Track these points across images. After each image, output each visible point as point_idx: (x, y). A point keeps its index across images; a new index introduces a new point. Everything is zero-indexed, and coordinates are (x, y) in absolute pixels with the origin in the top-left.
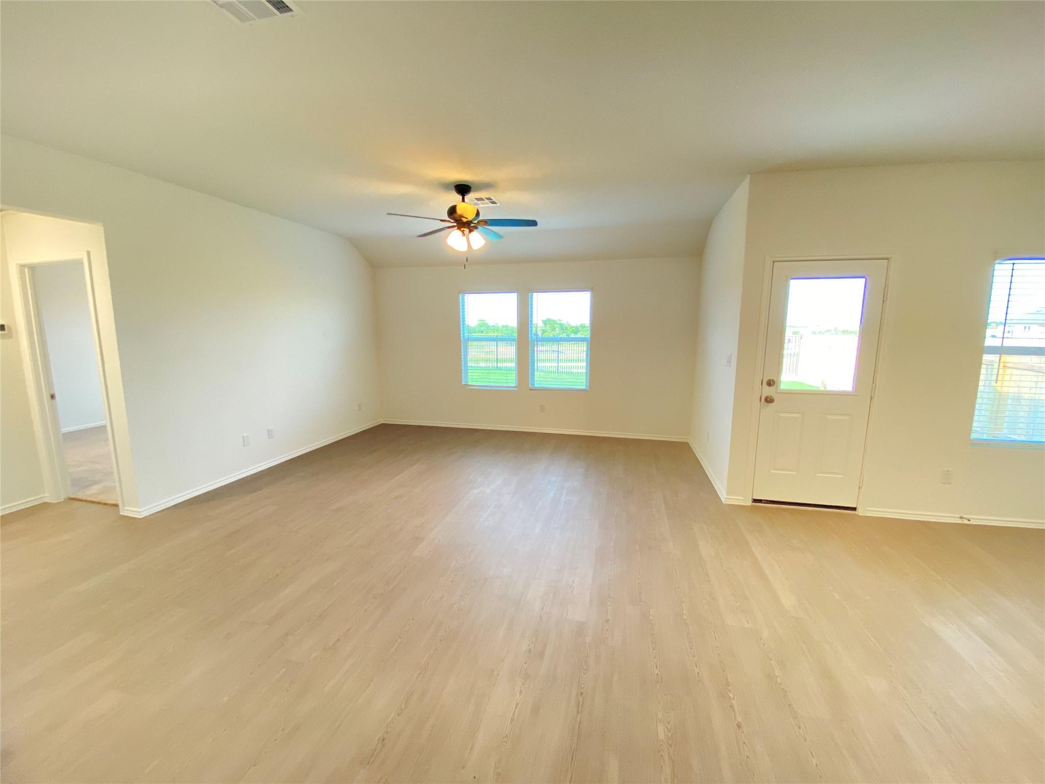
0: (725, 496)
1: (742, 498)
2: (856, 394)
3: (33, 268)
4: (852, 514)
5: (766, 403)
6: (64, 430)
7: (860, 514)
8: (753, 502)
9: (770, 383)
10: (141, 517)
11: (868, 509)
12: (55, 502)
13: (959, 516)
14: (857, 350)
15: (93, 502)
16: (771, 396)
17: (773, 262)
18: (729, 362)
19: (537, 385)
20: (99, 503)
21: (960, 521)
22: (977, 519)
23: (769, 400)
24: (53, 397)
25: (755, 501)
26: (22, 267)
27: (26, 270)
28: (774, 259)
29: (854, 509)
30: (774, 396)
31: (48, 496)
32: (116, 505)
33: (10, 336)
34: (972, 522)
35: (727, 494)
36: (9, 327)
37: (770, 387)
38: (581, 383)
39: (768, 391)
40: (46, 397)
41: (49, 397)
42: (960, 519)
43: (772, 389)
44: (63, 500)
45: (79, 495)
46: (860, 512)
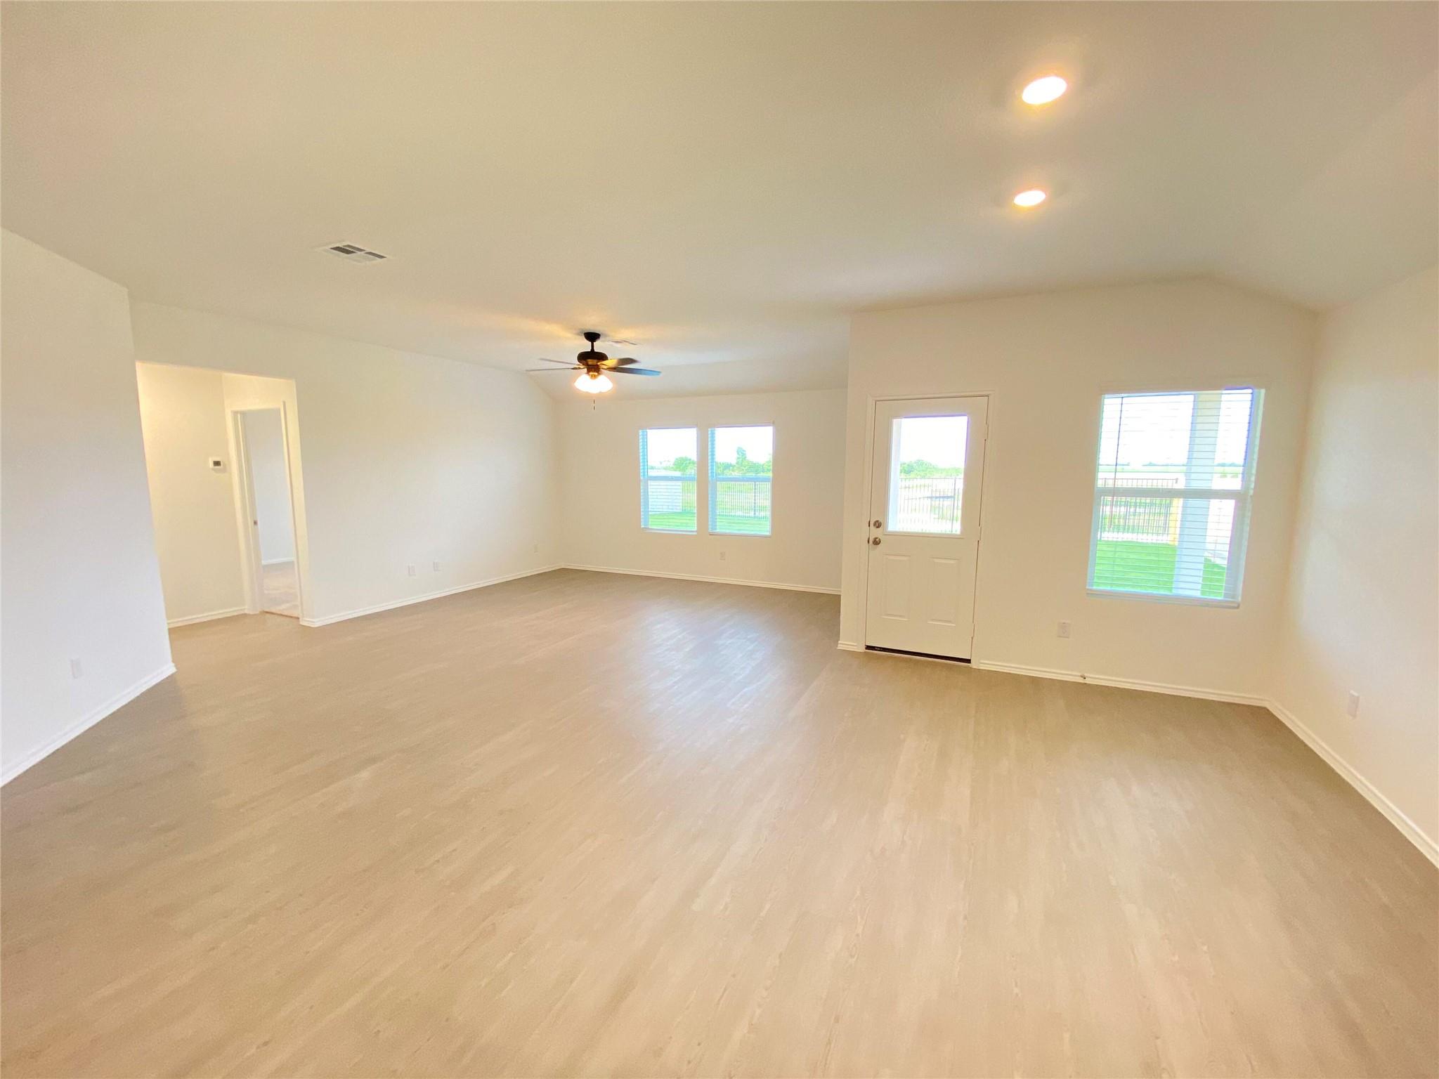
0: (840, 642)
1: (858, 644)
2: (964, 537)
3: (243, 414)
4: (965, 667)
5: (874, 545)
6: (264, 562)
7: (975, 667)
8: (866, 649)
9: (878, 524)
10: (316, 626)
11: (982, 661)
12: (251, 613)
13: (1079, 674)
15: (281, 615)
16: (879, 538)
19: (718, 530)
20: (286, 616)
21: (1081, 680)
22: (1097, 679)
23: (878, 542)
24: (255, 523)
25: (868, 647)
26: (235, 413)
27: (239, 416)
29: (968, 661)
31: (247, 609)
32: (298, 618)
33: (224, 470)
34: (1088, 681)
36: (225, 465)
37: (878, 529)
38: (765, 529)
39: (876, 533)
40: (250, 523)
41: (253, 523)
43: (881, 529)
44: (258, 612)
45: (273, 610)
46: (973, 665)
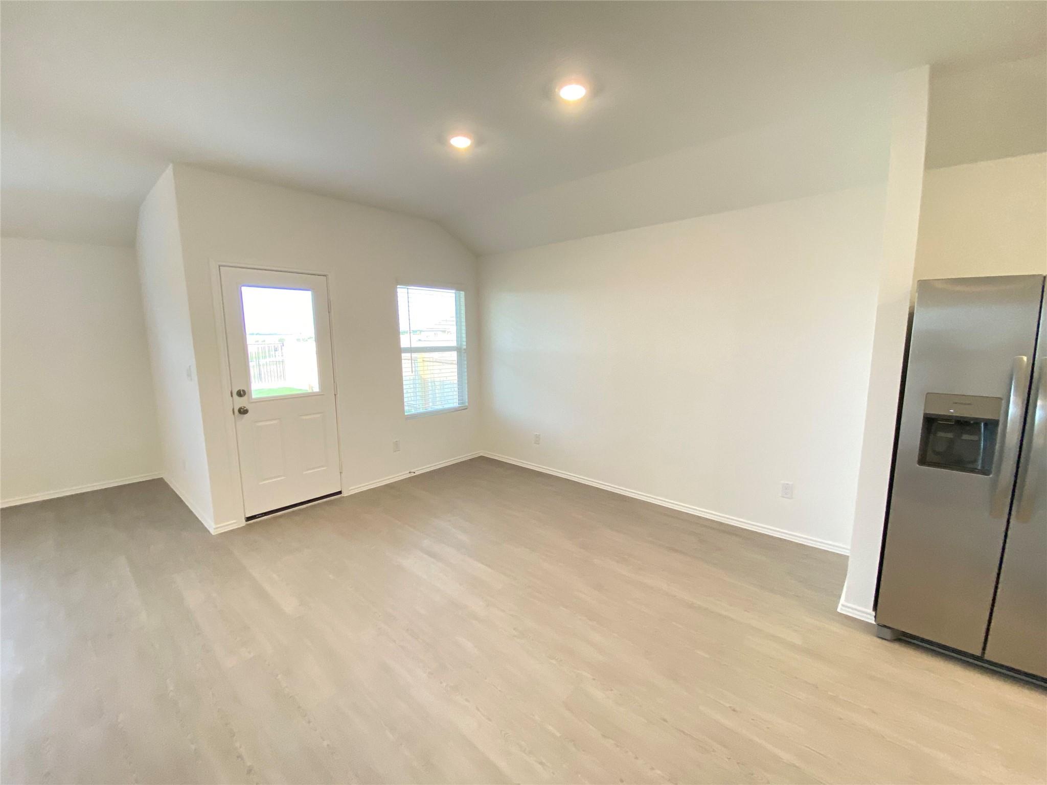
0: (214, 527)
1: (234, 521)
2: (322, 393)
4: (338, 498)
5: (240, 415)
7: (345, 496)
8: (247, 521)
9: (241, 394)
13: (409, 472)
14: (317, 354)
16: (244, 407)
17: (219, 266)
18: (189, 375)
21: (410, 475)
22: (419, 471)
23: (243, 411)
25: (248, 519)
28: (220, 263)
29: (340, 493)
30: (248, 407)
34: (417, 473)
35: (216, 523)
37: (242, 398)
39: (240, 402)
42: (410, 474)
43: (245, 398)
46: (343, 494)
